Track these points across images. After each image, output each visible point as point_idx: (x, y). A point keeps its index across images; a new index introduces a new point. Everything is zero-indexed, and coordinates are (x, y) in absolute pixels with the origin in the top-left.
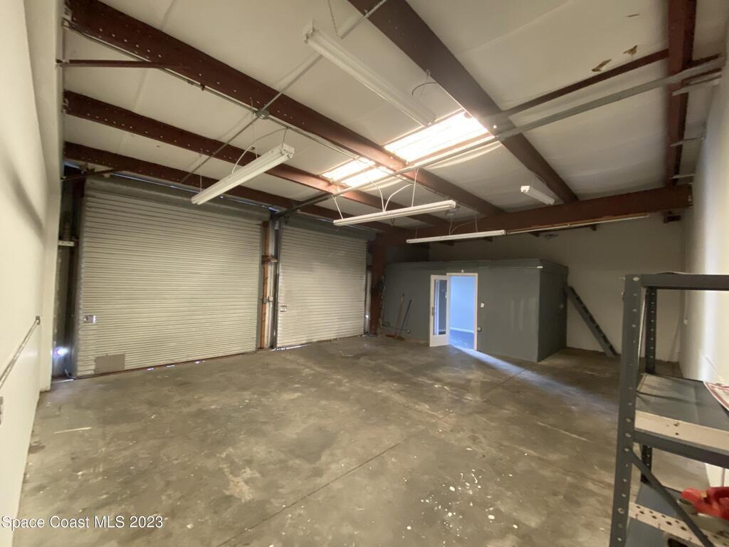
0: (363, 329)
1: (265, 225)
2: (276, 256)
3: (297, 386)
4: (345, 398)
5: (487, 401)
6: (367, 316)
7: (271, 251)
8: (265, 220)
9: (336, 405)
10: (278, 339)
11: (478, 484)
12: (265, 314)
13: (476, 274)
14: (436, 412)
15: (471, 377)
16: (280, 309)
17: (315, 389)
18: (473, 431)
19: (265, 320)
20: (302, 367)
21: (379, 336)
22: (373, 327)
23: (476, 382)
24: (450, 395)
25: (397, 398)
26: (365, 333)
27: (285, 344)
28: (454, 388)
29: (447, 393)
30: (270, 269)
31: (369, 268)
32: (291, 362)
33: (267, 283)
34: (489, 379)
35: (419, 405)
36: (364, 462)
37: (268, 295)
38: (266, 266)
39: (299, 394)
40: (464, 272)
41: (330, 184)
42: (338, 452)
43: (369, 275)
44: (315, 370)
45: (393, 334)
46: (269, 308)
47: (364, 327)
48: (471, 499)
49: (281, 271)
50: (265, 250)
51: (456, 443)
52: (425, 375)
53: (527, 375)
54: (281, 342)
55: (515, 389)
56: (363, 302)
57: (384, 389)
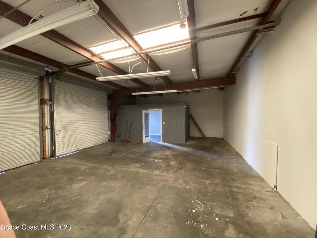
0: (107, 139)
1: (41, 79)
2: (51, 99)
3: (81, 177)
4: (114, 178)
5: (179, 163)
6: (109, 133)
7: (47, 96)
8: (42, 76)
9: (112, 183)
10: (57, 151)
11: (202, 204)
12: (45, 136)
13: (161, 110)
14: (163, 173)
15: (167, 154)
16: (56, 133)
17: (94, 177)
18: (183, 179)
19: (45, 141)
20: (79, 165)
21: (117, 141)
22: (113, 138)
23: (170, 155)
24: (164, 164)
25: (142, 171)
26: (109, 141)
27: (61, 154)
28: (164, 160)
29: (162, 163)
30: (47, 108)
31: (109, 108)
32: (70, 163)
33: (45, 117)
34: (174, 153)
35: (154, 172)
36: (146, 213)
37: (46, 124)
38: (43, 106)
39: (86, 182)
40: (156, 109)
41: (93, 55)
42: (128, 212)
43: (109, 111)
44: (88, 166)
45: (124, 140)
46: (47, 133)
47: (108, 138)
48: (204, 213)
49: (55, 109)
50: (42, 95)
51: (181, 187)
52: (148, 157)
53: (185, 149)
54: (59, 152)
55: (186, 155)
56: (107, 126)
57: (134, 168)
